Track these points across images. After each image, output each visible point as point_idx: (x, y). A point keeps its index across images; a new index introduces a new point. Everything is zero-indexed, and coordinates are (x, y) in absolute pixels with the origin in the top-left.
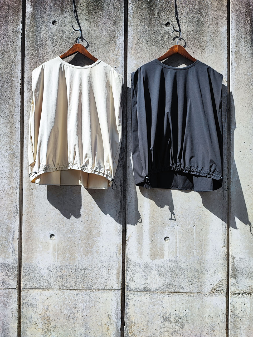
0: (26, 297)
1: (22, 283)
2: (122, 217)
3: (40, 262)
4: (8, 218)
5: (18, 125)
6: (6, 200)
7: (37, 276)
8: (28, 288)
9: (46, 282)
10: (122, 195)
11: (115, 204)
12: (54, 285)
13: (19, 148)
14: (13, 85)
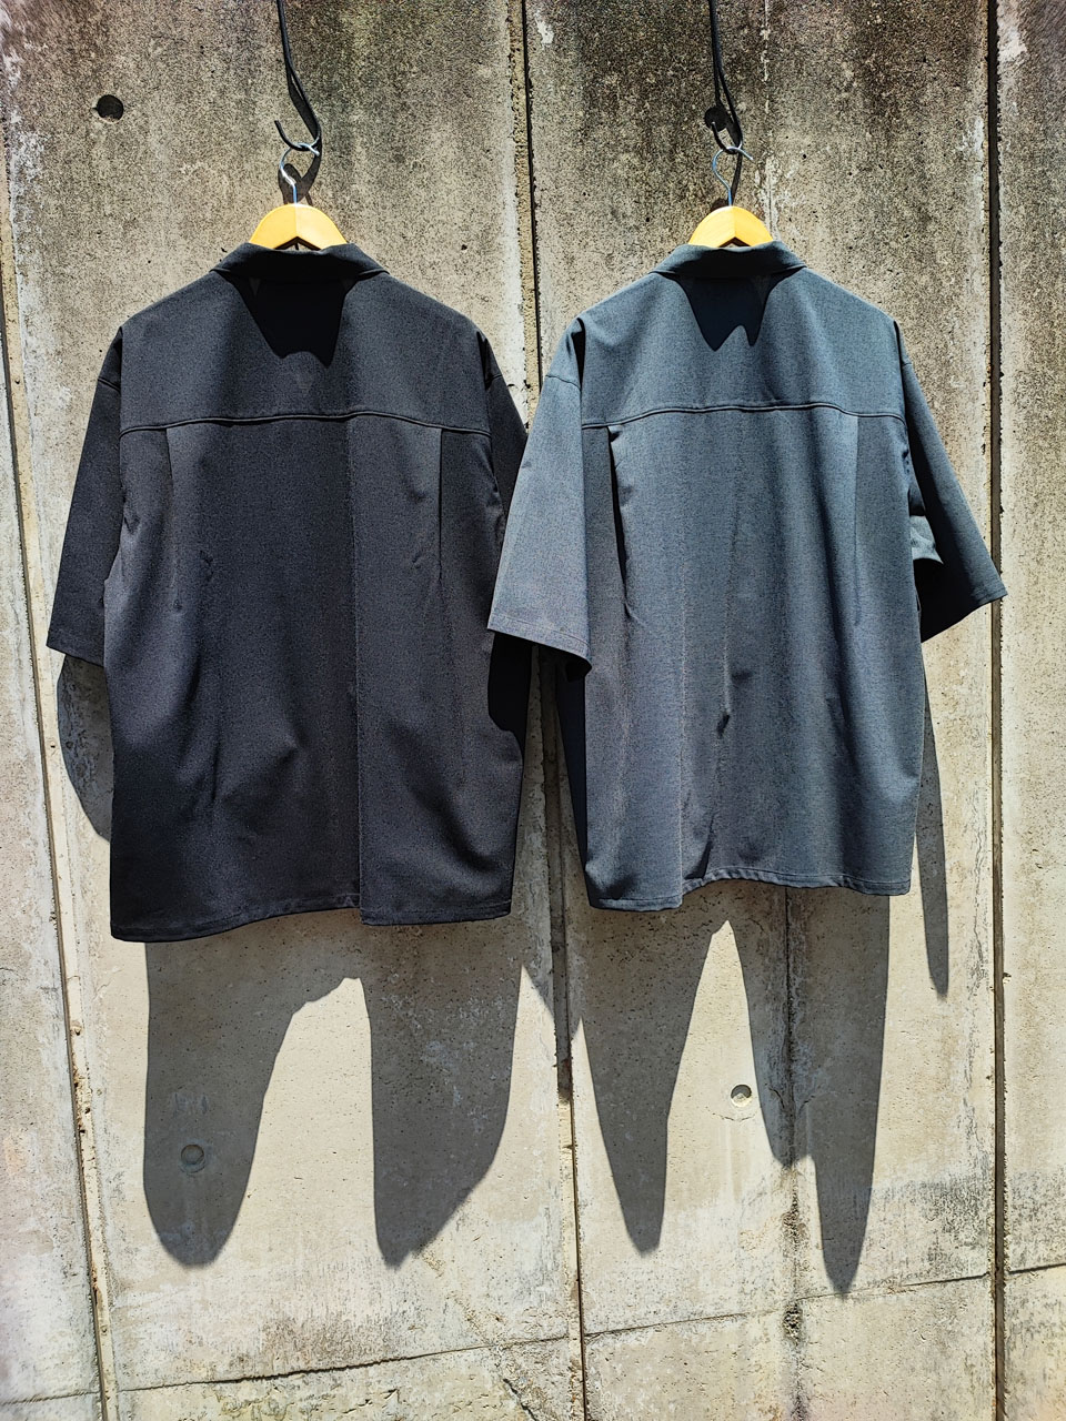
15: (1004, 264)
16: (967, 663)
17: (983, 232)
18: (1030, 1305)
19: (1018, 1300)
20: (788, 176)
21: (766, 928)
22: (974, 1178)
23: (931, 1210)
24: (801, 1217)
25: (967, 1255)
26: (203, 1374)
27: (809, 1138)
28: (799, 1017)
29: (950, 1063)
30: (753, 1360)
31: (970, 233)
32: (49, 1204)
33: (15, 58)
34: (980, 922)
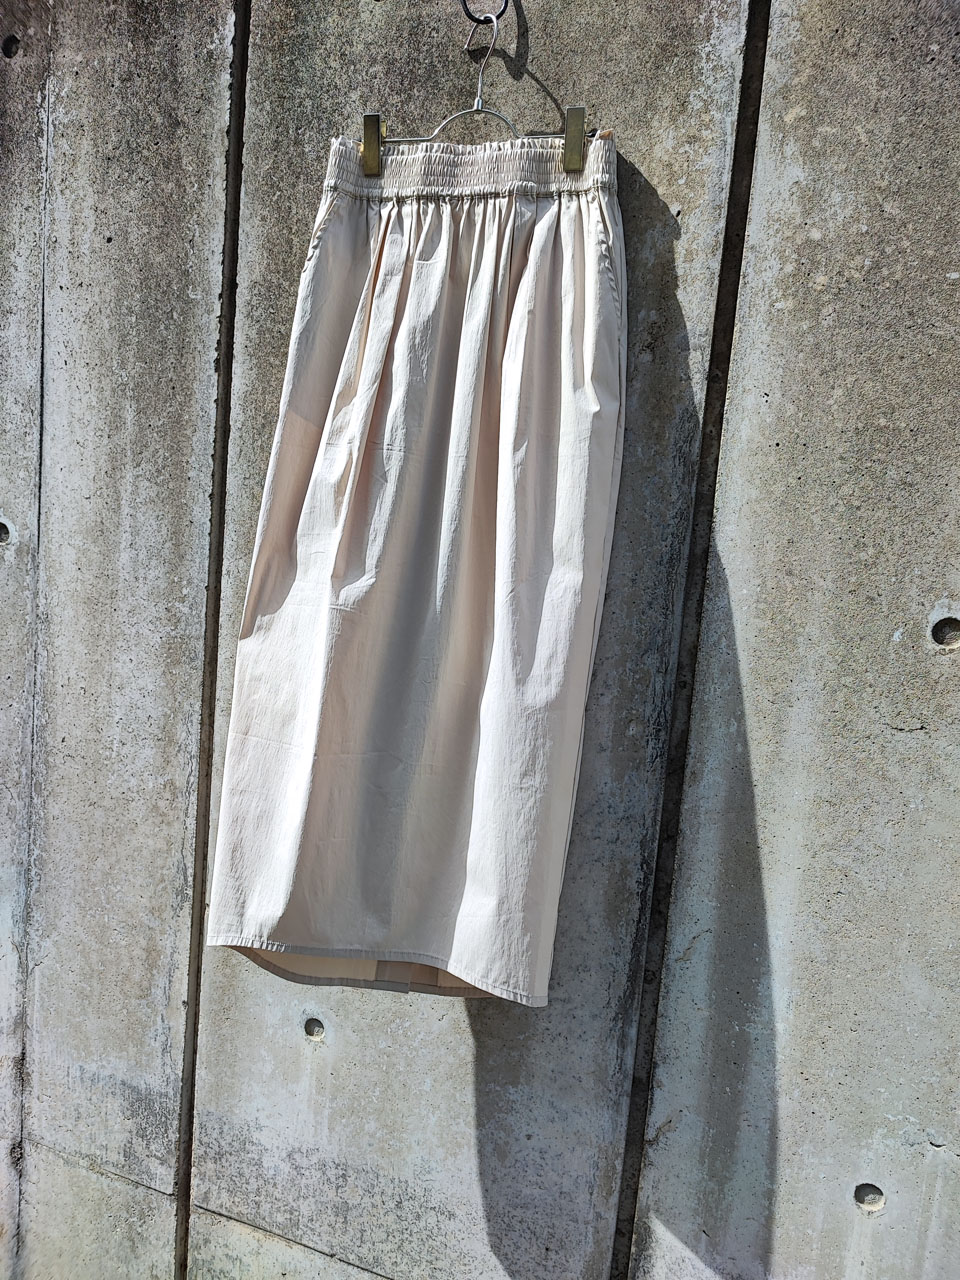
0: (207, 1241)
1: (194, 1182)
2: (635, 1025)
3: (263, 1121)
4: (152, 911)
5: (202, 513)
6: (147, 832)
7: (246, 1172)
8: (214, 1209)
9: (283, 1209)
10: (648, 916)
11: (607, 950)
12: (309, 1232)
13: (203, 615)
14: (191, 326)
15: (246, 166)
16: (189, 582)
17: (228, 132)
18: (212, 1246)
19: (201, 1237)
20: (63, 94)
21: (15, 795)
22: (166, 1096)
23: (128, 1109)
24: (28, 1066)
25: (155, 1166)
27: (37, 998)
28: (35, 885)
29: (153, 975)
31: (214, 136)
34: (187, 845)
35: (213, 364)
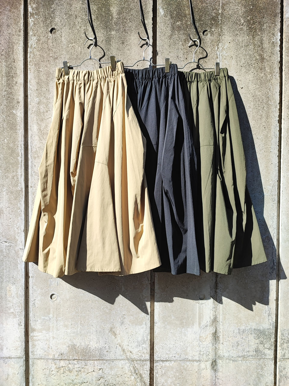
17: (279, 62)
19: (283, 368)
20: (225, 48)
22: (270, 329)
23: (256, 337)
24: (218, 334)
25: (267, 351)
26: (51, 357)
27: (221, 311)
28: (219, 276)
29: (264, 294)
30: (202, 374)
31: (275, 63)
32: (16, 306)
33: (32, 19)
34: (274, 254)
35: (277, 121)
